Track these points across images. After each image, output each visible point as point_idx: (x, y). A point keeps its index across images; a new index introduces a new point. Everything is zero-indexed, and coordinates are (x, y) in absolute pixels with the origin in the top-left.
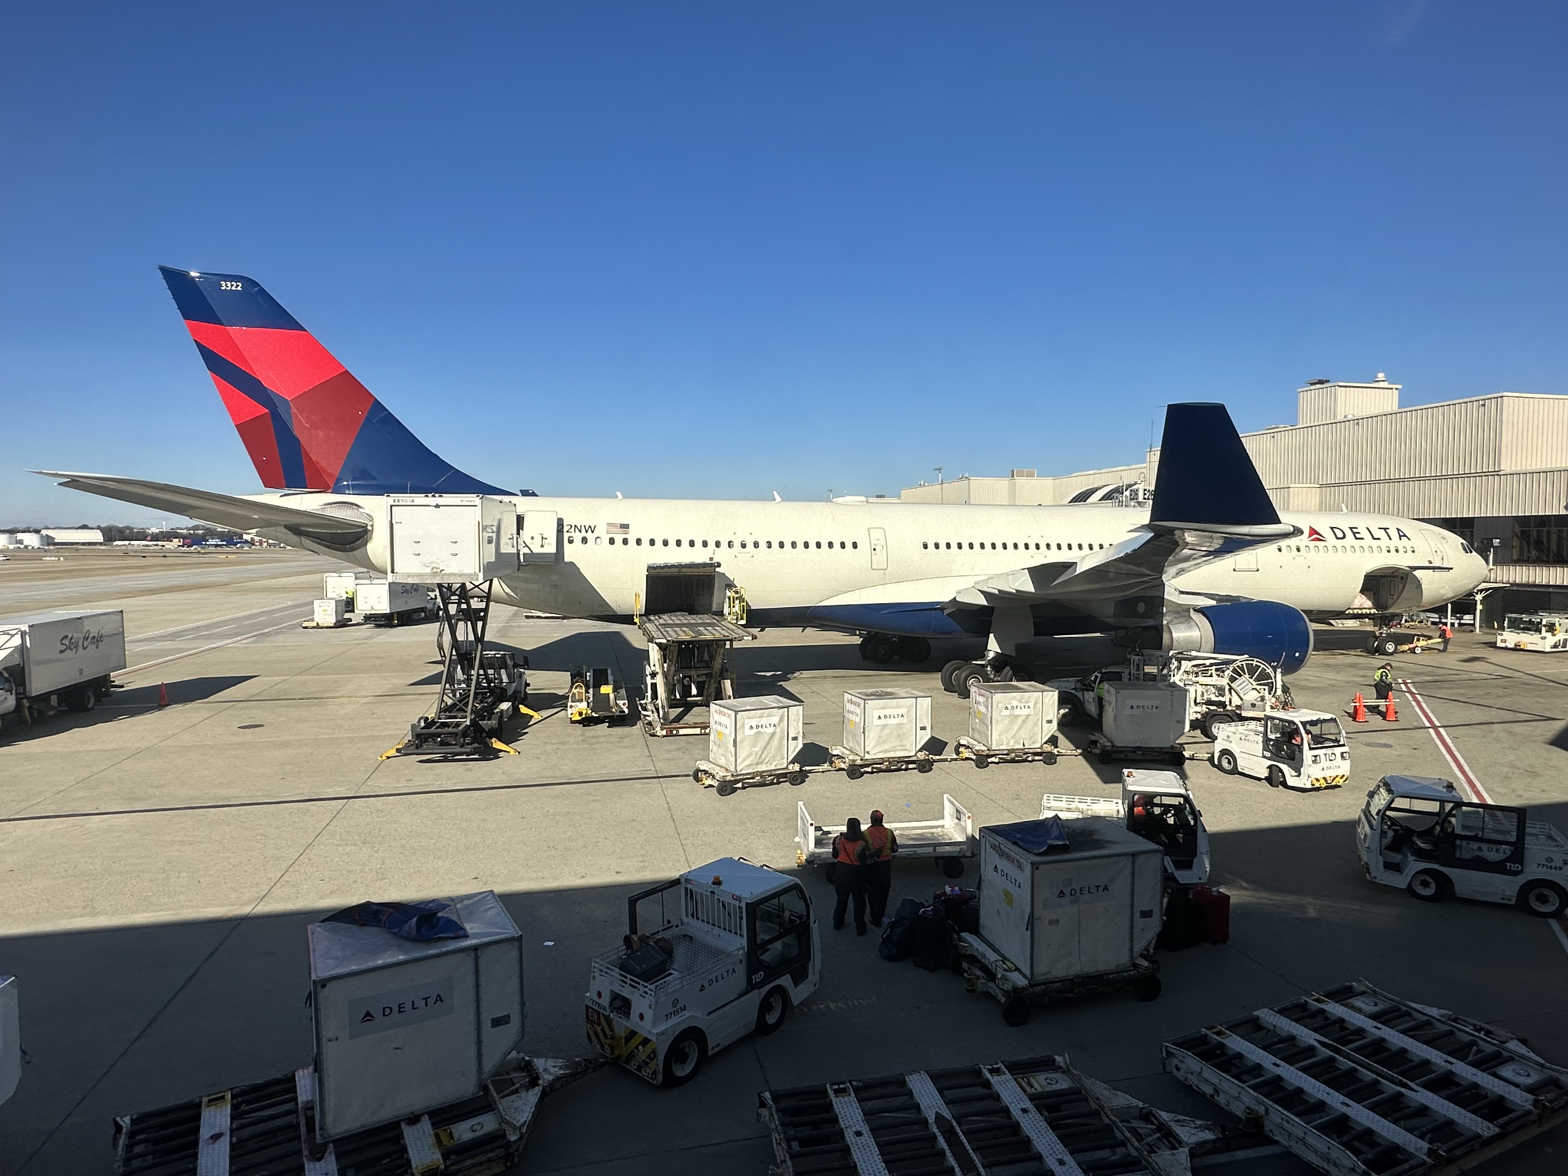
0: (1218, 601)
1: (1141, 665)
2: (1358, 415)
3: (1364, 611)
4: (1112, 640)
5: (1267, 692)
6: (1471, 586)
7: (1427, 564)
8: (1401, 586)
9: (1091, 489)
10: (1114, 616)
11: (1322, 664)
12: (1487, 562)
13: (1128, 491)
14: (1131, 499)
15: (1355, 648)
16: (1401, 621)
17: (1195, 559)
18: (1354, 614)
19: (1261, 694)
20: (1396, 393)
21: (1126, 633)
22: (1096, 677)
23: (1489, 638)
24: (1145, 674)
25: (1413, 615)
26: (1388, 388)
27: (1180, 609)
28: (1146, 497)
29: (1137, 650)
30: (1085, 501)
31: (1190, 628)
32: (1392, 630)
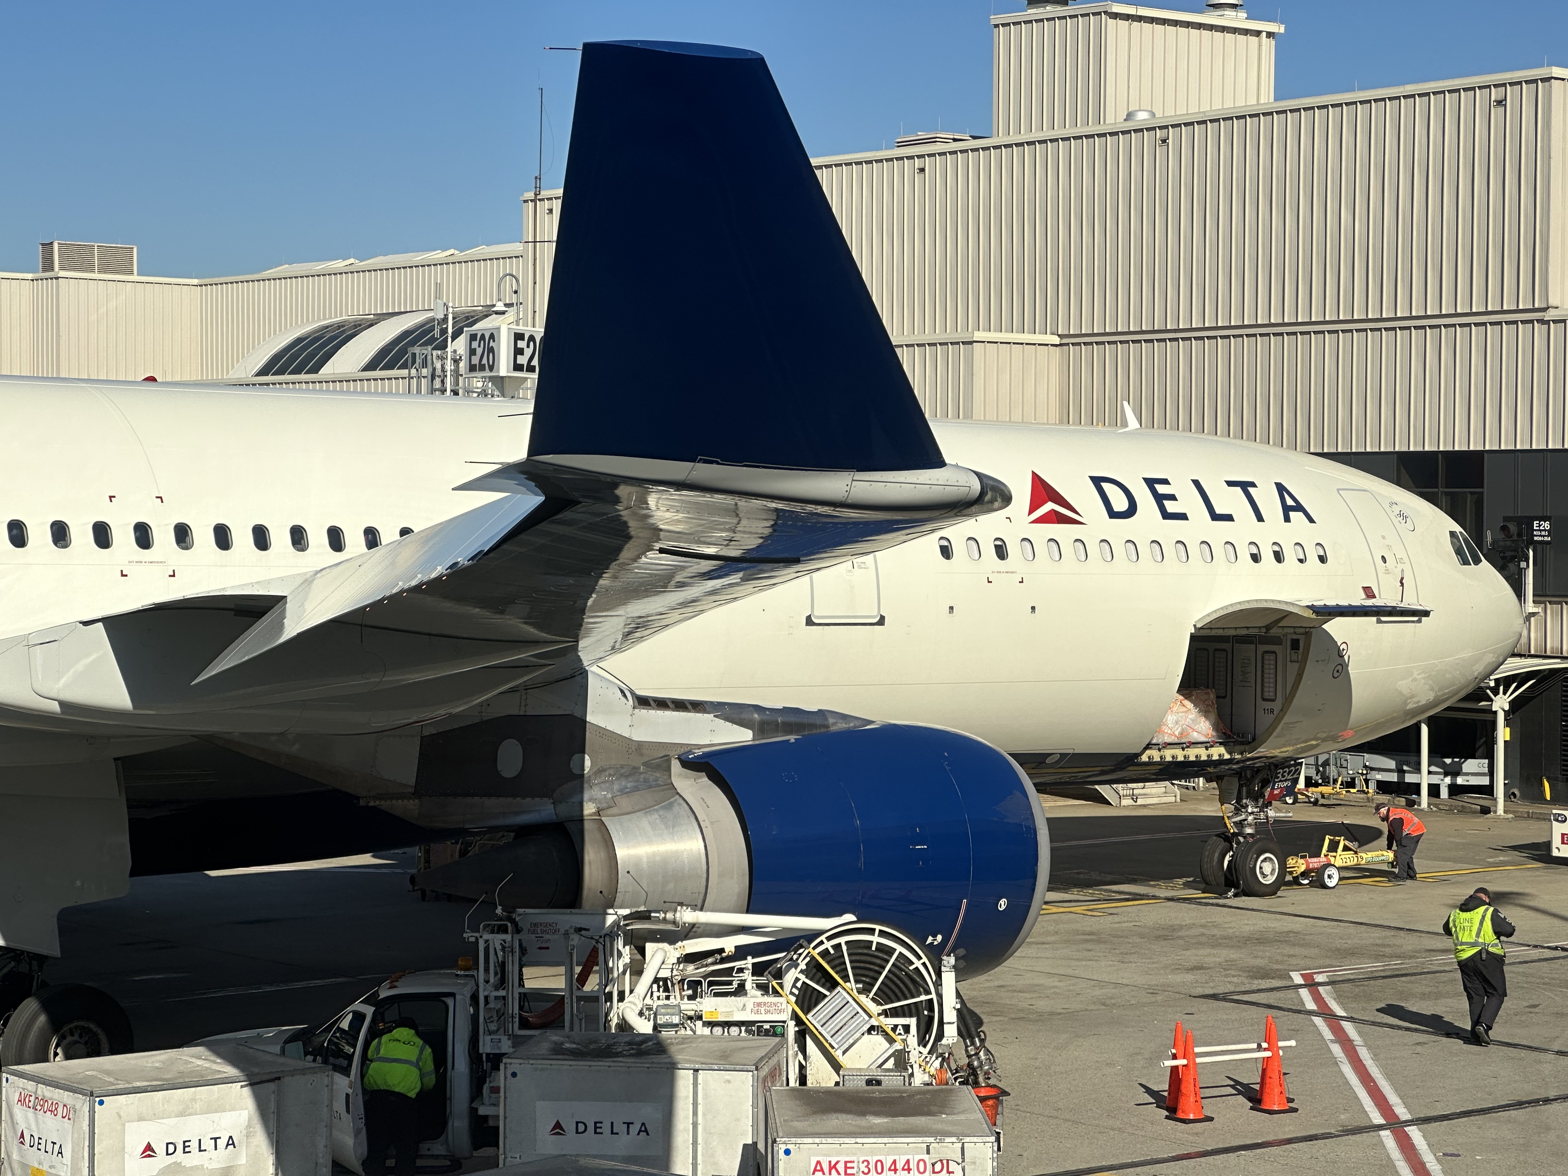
0: (761, 729)
1: (512, 968)
2: (1168, 112)
3: (1192, 754)
4: (413, 879)
5: (912, 1039)
6: (1479, 669)
7: (1358, 599)
8: (1293, 668)
9: (340, 325)
10: (418, 792)
11: (1077, 932)
12: (1519, 591)
13: (462, 340)
14: (472, 368)
15: (1168, 876)
16: (1296, 781)
17: (682, 585)
18: (1162, 762)
19: (898, 1046)
20: (1268, 46)
21: (463, 853)
22: (359, 1018)
23: (1530, 833)
24: (528, 998)
25: (1326, 763)
26: (1246, 32)
27: (637, 762)
28: (523, 360)
29: (499, 910)
30: (316, 370)
31: (672, 827)
32: (1271, 813)
